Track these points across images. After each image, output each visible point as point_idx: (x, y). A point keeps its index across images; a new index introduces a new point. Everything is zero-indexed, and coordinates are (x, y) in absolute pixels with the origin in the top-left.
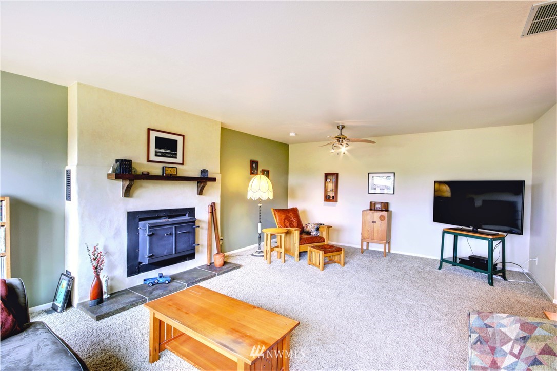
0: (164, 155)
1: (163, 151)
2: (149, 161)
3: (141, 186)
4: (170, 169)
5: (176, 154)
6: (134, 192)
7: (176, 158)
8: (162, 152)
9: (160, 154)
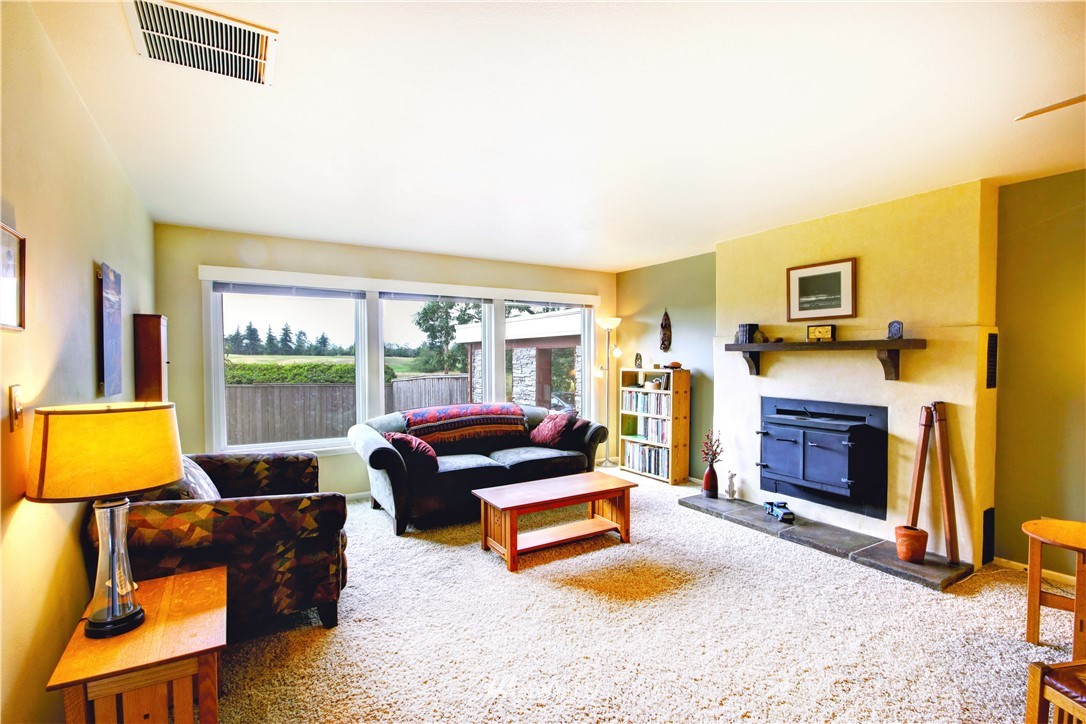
0: (815, 306)
1: (813, 299)
2: (790, 320)
3: (778, 360)
4: (820, 329)
5: (839, 299)
6: (768, 368)
7: (839, 306)
8: (811, 301)
9: (808, 305)
